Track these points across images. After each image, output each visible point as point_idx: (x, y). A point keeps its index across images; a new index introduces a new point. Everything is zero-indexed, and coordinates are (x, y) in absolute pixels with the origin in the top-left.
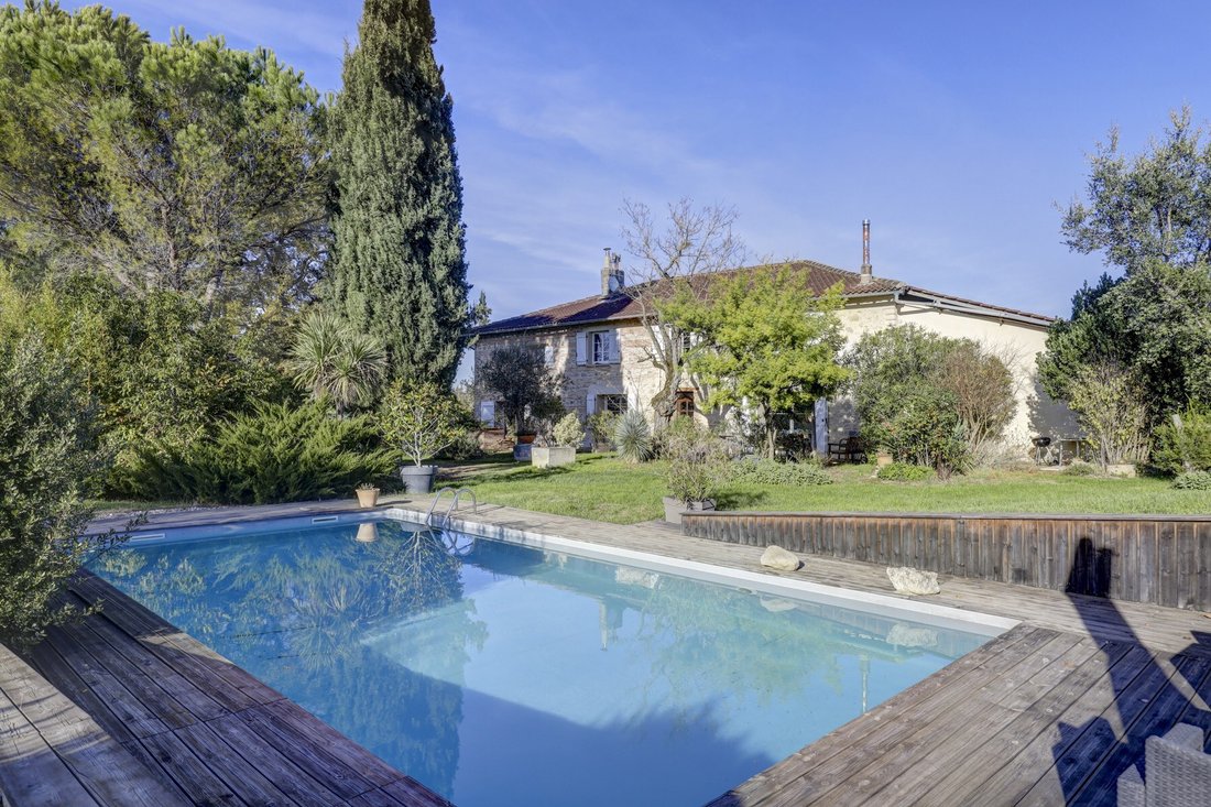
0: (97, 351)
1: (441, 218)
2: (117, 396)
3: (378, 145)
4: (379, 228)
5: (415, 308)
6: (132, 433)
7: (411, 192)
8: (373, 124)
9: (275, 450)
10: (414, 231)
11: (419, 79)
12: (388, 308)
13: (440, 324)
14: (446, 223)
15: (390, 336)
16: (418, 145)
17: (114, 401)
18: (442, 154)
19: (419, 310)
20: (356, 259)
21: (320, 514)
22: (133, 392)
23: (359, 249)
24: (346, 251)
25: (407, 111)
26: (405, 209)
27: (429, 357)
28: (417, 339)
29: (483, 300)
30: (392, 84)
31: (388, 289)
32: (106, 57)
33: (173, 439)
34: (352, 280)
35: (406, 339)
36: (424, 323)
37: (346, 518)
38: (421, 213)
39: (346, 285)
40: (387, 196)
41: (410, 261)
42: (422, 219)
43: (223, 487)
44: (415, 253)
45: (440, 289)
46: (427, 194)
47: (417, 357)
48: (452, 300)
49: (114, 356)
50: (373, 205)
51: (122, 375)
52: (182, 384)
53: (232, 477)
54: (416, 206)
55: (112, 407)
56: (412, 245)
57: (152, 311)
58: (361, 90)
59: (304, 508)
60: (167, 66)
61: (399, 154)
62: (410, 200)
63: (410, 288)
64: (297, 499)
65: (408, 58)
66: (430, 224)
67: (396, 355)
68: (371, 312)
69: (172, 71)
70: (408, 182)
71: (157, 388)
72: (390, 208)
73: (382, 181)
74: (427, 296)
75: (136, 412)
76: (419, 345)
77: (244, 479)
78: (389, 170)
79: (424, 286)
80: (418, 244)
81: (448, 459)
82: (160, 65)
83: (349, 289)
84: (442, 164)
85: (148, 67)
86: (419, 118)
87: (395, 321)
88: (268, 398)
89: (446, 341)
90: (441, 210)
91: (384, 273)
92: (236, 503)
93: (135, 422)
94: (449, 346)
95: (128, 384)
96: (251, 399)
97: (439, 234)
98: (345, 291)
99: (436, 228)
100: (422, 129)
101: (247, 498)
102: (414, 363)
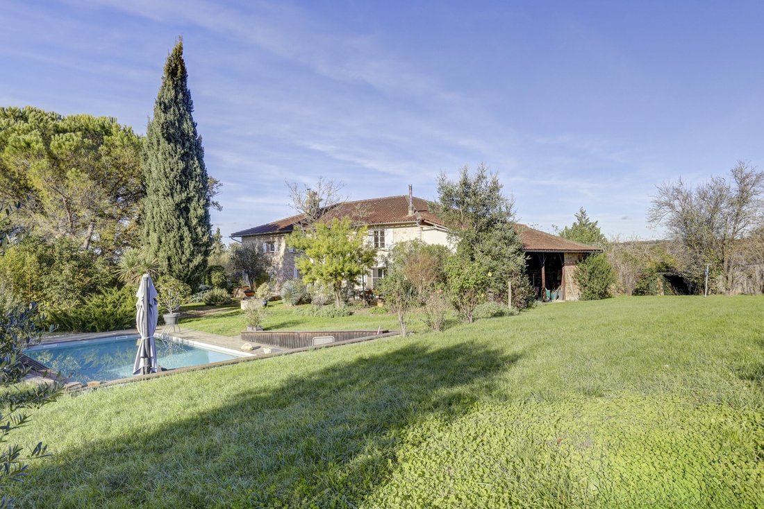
0: (33, 271)
1: (195, 196)
2: (41, 289)
3: (162, 166)
4: (163, 204)
5: (182, 239)
6: (48, 304)
7: (179, 186)
8: (160, 156)
9: (107, 309)
10: (181, 203)
11: (183, 134)
12: (168, 239)
13: (194, 246)
14: (197, 198)
15: (169, 253)
16: (182, 165)
17: (40, 290)
18: (195, 166)
19: (183, 240)
20: (153, 218)
21: (121, 335)
22: (48, 286)
23: (154, 213)
24: (149, 214)
25: (176, 150)
26: (175, 194)
27: (190, 261)
28: (183, 253)
29: (218, 231)
30: (169, 139)
31: (168, 231)
32: (37, 142)
33: (65, 306)
34: (152, 228)
35: (177, 253)
36: (186, 246)
37: (132, 336)
38: (184, 195)
39: (149, 229)
40: (166, 189)
41: (179, 217)
42: (184, 198)
43: (84, 325)
44: (182, 214)
45: (194, 229)
46: (187, 186)
47: (183, 262)
48: (200, 234)
49: (40, 272)
50: (160, 194)
51: (43, 280)
52: (70, 283)
53: (87, 322)
54: (181, 191)
55: (40, 293)
56: (180, 210)
57: (57, 249)
58: (155, 141)
59: (114, 333)
60: (62, 144)
61: (172, 170)
62: (178, 190)
63: (179, 229)
64: (114, 330)
65: (177, 124)
66: (189, 200)
67: (173, 261)
68: (160, 242)
69: (64, 146)
70: (177, 181)
71: (58, 284)
72: (168, 195)
73: (164, 182)
74: (187, 233)
75: (49, 295)
76: (184, 256)
77: (92, 322)
78: (167, 178)
79: (186, 229)
80: (182, 210)
81: (213, 305)
82: (59, 144)
83: (150, 231)
84: (195, 171)
85: (54, 145)
86: (182, 152)
87: (172, 245)
88: (107, 286)
89: (198, 253)
90: (194, 193)
91: (165, 224)
92: (89, 332)
93: (49, 299)
94: (200, 255)
95: (46, 283)
96: (99, 287)
97: (194, 204)
98: (148, 232)
99: (192, 201)
100: (185, 157)
101: (93, 330)
102: (182, 264)
